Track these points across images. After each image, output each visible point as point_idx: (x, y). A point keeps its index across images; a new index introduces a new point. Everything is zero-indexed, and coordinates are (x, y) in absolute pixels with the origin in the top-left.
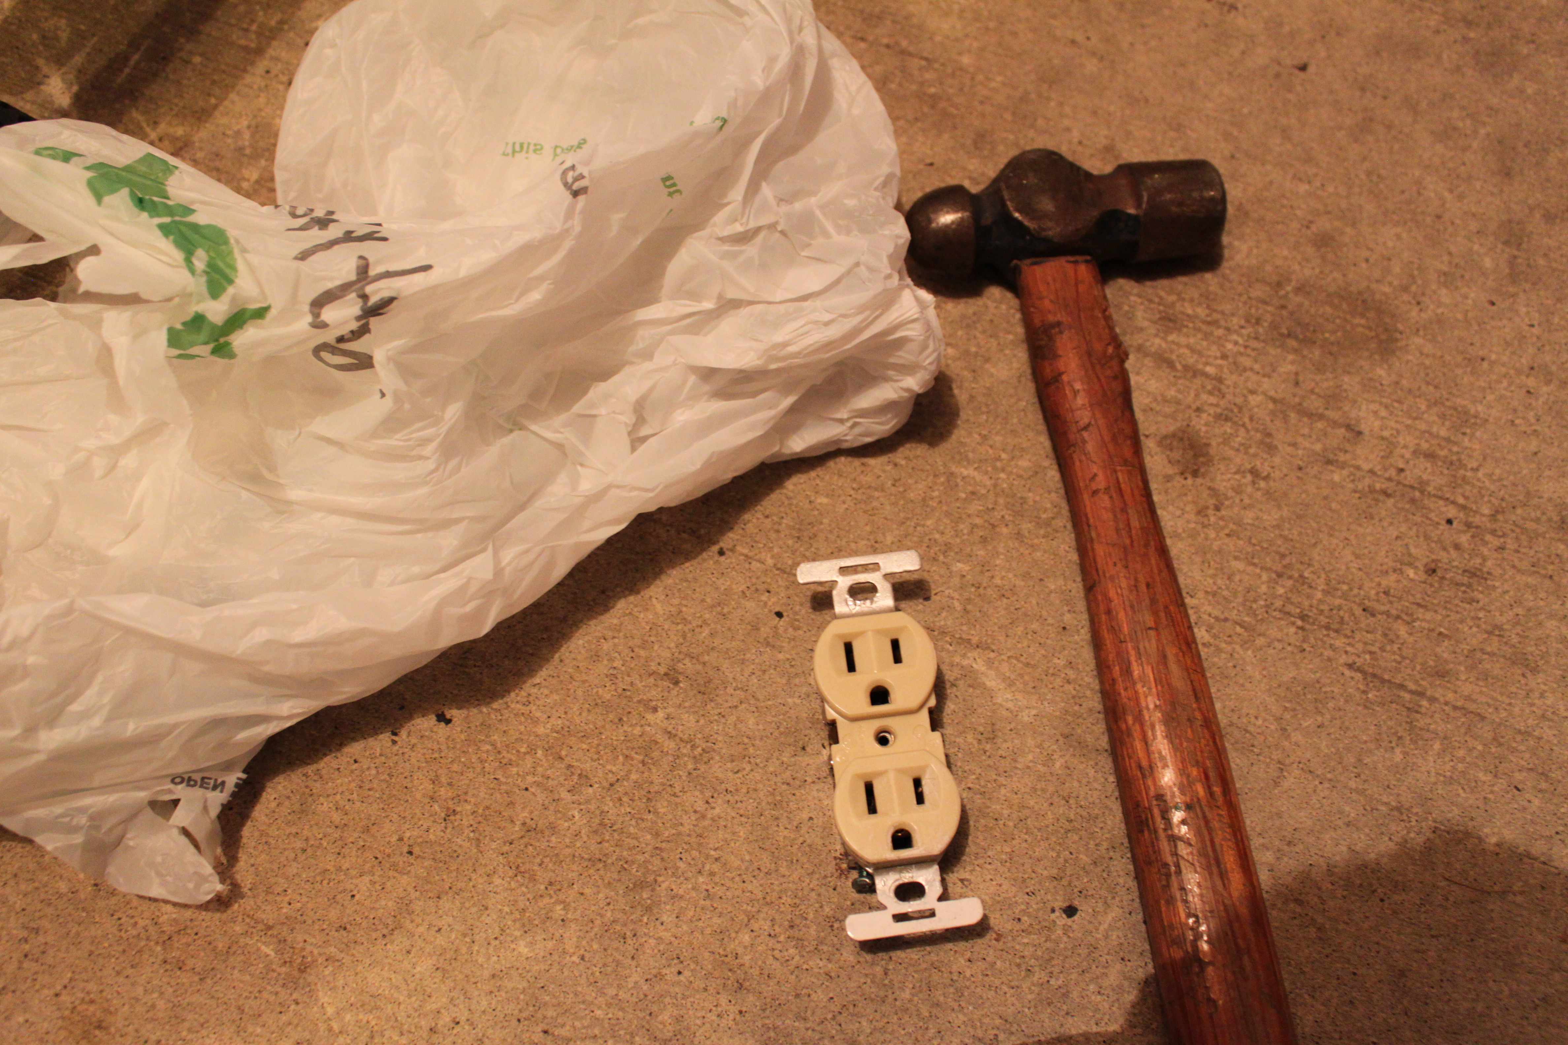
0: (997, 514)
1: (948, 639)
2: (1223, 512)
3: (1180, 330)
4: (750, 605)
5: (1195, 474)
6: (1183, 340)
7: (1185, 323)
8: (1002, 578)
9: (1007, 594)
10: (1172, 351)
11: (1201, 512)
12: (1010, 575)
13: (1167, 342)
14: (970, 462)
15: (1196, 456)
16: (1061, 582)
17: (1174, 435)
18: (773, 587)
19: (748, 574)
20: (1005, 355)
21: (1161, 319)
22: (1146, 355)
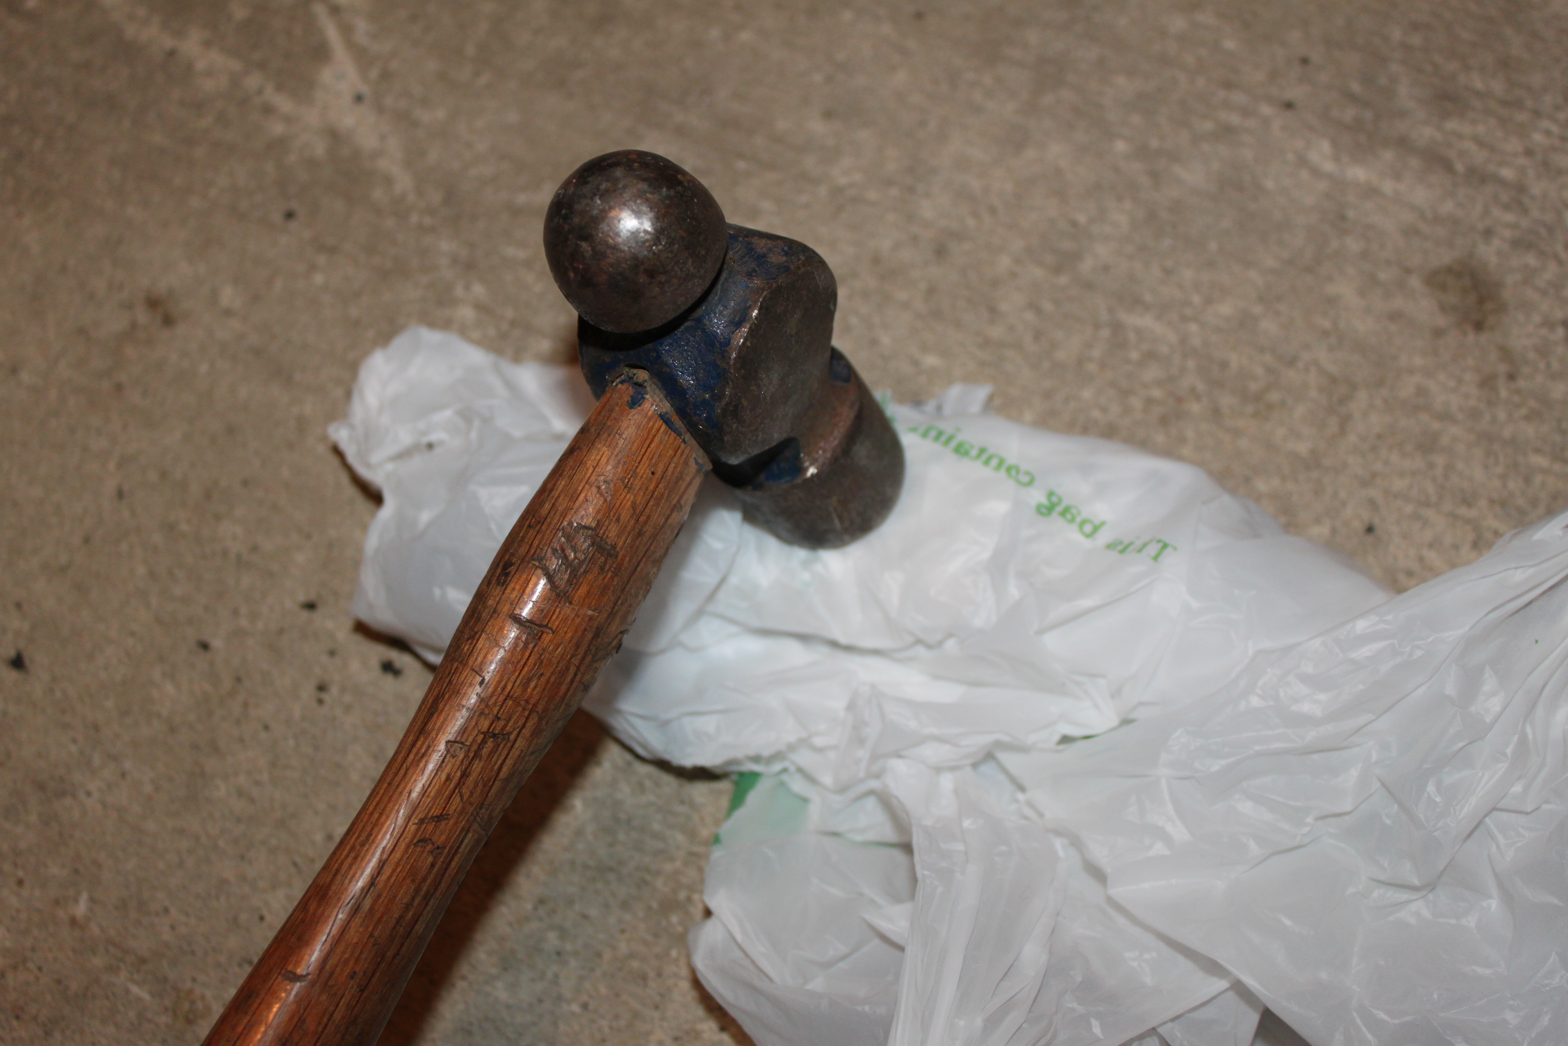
2: (1521, 383)
5: (1479, 326)
6: (1466, 129)
11: (1487, 382)
15: (1481, 301)
17: (1449, 270)
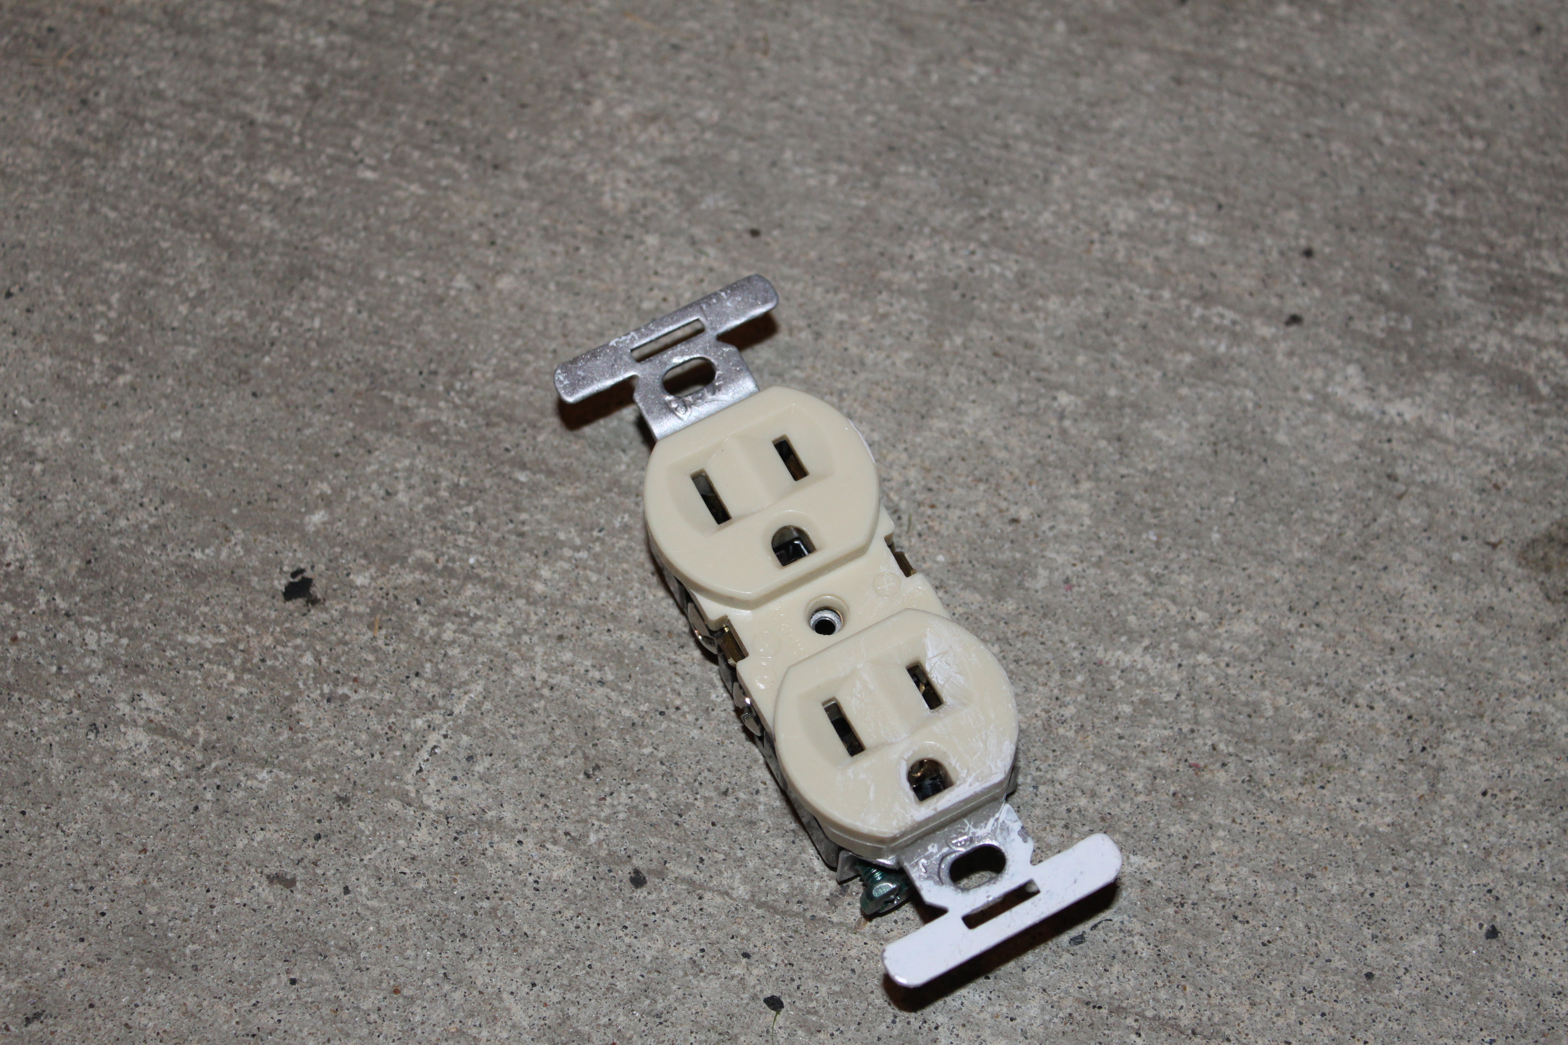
0: (1203, 743)
1: (1130, 1021)
3: (1538, 311)
4: (711, 986)
7: (1548, 294)
8: (1228, 881)
9: (1244, 913)
10: (1526, 360)
12: (1244, 871)
13: (1513, 338)
14: (1134, 636)
16: (1350, 876)
18: (755, 944)
19: (697, 921)
20: (1181, 399)
21: (1497, 289)
22: (1473, 371)
